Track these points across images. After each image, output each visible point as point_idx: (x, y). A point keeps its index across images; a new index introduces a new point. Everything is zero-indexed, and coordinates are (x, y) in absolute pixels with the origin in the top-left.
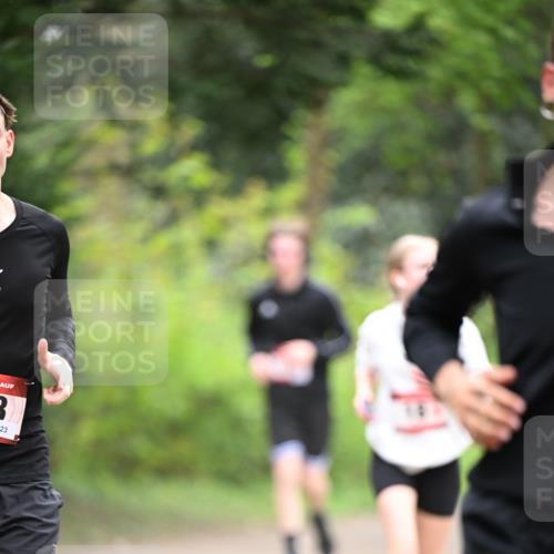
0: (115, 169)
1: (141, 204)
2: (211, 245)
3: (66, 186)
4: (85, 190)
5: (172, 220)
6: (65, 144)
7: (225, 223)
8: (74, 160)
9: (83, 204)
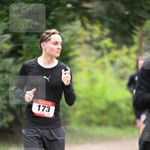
0: (86, 42)
1: (93, 51)
2: (112, 62)
3: (73, 47)
4: (78, 48)
5: (102, 56)
6: (73, 36)
7: (116, 57)
8: (75, 40)
9: (78, 52)
